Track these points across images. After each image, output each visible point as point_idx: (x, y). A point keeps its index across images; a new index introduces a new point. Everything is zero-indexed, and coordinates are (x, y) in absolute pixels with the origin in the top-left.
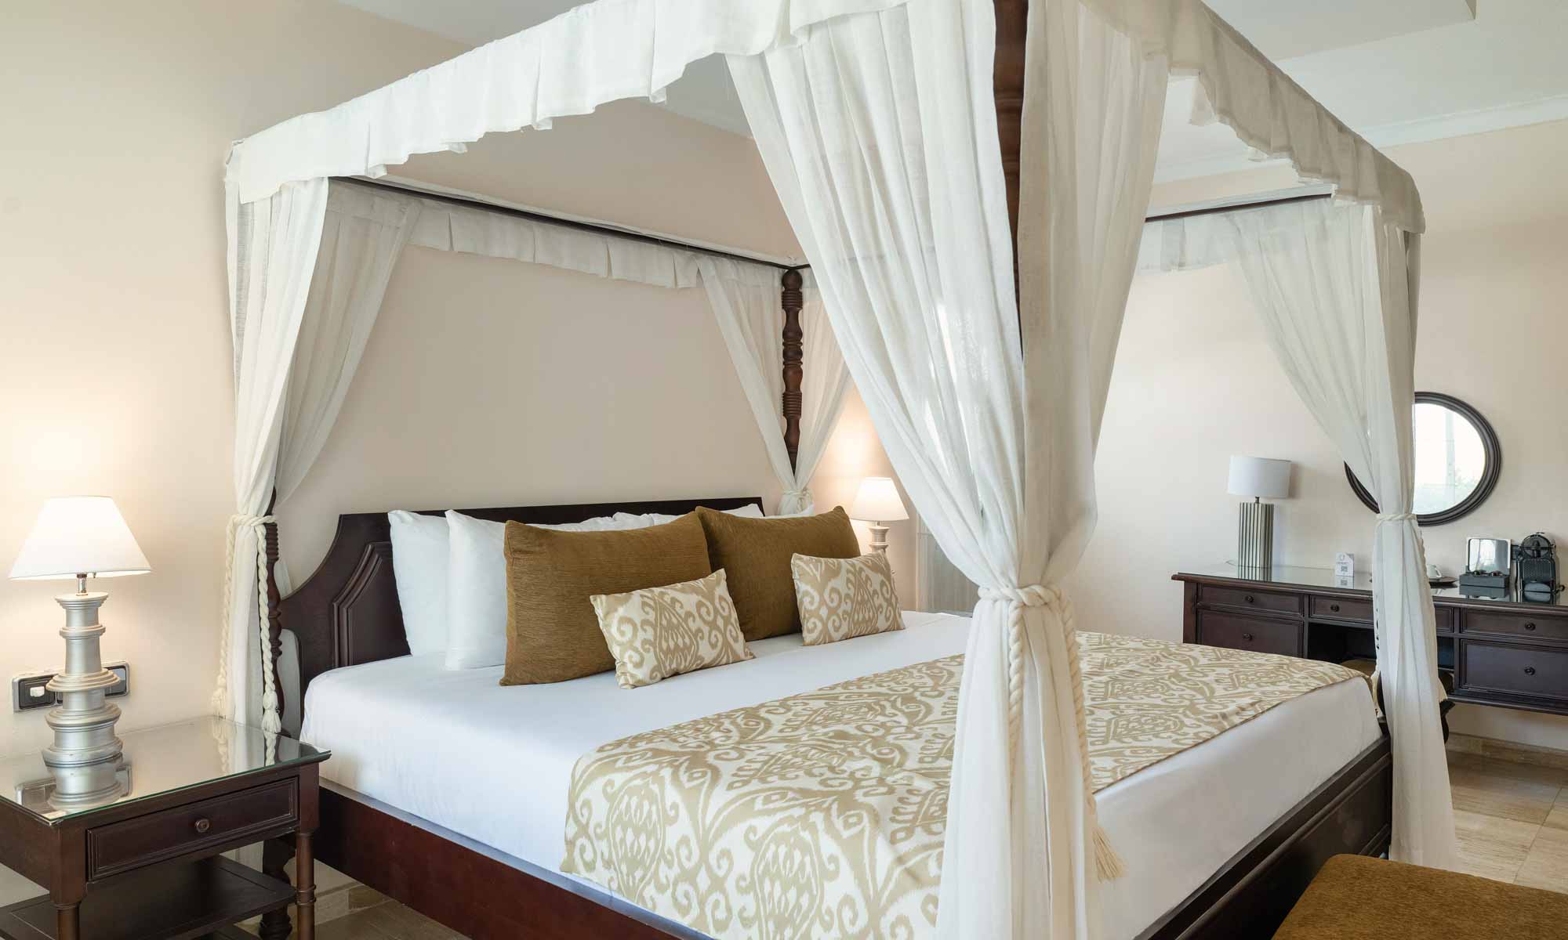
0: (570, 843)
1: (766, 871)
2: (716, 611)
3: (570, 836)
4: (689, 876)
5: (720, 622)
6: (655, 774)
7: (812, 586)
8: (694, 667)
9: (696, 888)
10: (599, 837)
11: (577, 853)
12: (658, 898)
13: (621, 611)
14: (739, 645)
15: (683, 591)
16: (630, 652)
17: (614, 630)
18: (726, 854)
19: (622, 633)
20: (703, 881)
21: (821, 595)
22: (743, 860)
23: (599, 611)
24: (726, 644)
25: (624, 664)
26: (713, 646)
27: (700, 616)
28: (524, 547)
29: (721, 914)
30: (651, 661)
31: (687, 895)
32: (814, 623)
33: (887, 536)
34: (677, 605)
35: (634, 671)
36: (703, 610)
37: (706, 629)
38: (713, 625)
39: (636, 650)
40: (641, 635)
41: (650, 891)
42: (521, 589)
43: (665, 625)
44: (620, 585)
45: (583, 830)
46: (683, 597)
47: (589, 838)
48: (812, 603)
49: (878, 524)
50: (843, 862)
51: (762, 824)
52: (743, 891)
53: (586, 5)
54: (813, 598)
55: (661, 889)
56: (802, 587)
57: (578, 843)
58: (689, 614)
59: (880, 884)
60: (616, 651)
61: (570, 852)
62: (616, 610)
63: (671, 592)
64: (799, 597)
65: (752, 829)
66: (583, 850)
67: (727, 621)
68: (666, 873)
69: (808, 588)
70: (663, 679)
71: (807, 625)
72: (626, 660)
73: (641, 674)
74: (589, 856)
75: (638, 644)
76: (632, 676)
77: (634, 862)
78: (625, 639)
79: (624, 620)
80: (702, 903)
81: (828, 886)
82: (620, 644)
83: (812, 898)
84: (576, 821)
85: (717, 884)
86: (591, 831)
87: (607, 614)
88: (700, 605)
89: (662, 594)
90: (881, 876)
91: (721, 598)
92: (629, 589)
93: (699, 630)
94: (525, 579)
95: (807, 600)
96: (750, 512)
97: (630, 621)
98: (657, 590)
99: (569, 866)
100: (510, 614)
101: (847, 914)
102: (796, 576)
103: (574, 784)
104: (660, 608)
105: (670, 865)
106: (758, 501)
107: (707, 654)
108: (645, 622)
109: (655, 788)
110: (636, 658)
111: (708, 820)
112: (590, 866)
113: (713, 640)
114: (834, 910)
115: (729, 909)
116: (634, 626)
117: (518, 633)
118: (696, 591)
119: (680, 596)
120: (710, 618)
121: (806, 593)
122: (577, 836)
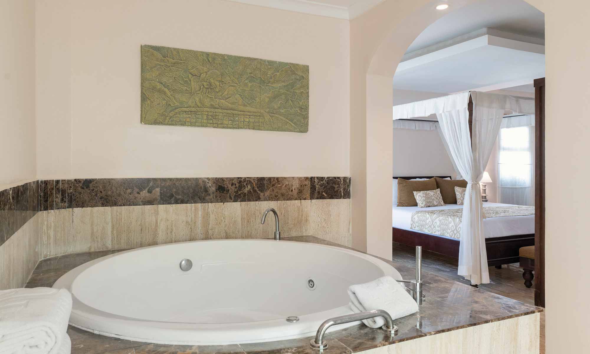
0: (412, 225)
1: (442, 224)
2: (437, 196)
3: (412, 223)
4: (430, 226)
5: (438, 198)
6: (425, 214)
7: (460, 193)
8: (433, 206)
9: (431, 228)
10: (416, 223)
11: (413, 226)
12: (426, 230)
13: (419, 194)
14: (442, 203)
15: (431, 192)
16: (421, 202)
17: (417, 198)
18: (436, 222)
19: (419, 198)
20: (432, 227)
21: (461, 195)
22: (438, 223)
23: (415, 194)
24: (439, 202)
25: (419, 204)
26: (437, 202)
27: (434, 196)
28: (401, 182)
29: (435, 231)
30: (424, 203)
31: (430, 229)
32: (460, 201)
33: (486, 186)
34: (430, 194)
35: (421, 205)
36: (435, 195)
37: (435, 199)
38: (437, 198)
39: (421, 201)
40: (422, 199)
41: (424, 229)
42: (400, 190)
43: (427, 197)
44: (419, 190)
45: (414, 222)
46: (431, 193)
47: (415, 223)
48: (459, 197)
49: (484, 183)
50: (452, 221)
51: (441, 218)
52: (438, 227)
53: (416, 102)
54: (459, 195)
55: (426, 229)
56: (457, 193)
57: (413, 224)
58: (432, 196)
59: (457, 223)
60: (418, 201)
61: (412, 226)
62: (418, 194)
63: (428, 192)
64: (456, 195)
65: (440, 219)
66: (414, 225)
67: (440, 198)
68: (427, 227)
69: (458, 194)
70: (427, 207)
71: (458, 201)
72: (420, 203)
73: (422, 205)
74: (415, 226)
75: (422, 200)
76: (421, 206)
77: (422, 226)
78: (420, 199)
79: (419, 196)
80: (432, 230)
81: (450, 225)
82: (419, 200)
83: (448, 226)
84: (413, 221)
85: (434, 227)
86: (415, 222)
87: (416, 195)
88: (434, 194)
89: (426, 192)
90: (457, 222)
91: (438, 194)
92: (420, 191)
93: (434, 199)
94: (401, 188)
95: (458, 196)
96: (449, 179)
97: (420, 196)
98: (426, 191)
99: (411, 228)
100: (398, 195)
101: (452, 227)
102: (456, 191)
103: (412, 216)
104: (426, 194)
105: (427, 225)
106: (450, 177)
107: (435, 203)
108: (423, 196)
109: (425, 215)
110: (422, 202)
111: (433, 218)
112: (415, 228)
113: (437, 201)
114: (451, 227)
115: (436, 230)
116: (421, 197)
117: (400, 198)
118: (433, 192)
119: (430, 193)
120: (436, 197)
121: (458, 195)
122: (413, 223)
